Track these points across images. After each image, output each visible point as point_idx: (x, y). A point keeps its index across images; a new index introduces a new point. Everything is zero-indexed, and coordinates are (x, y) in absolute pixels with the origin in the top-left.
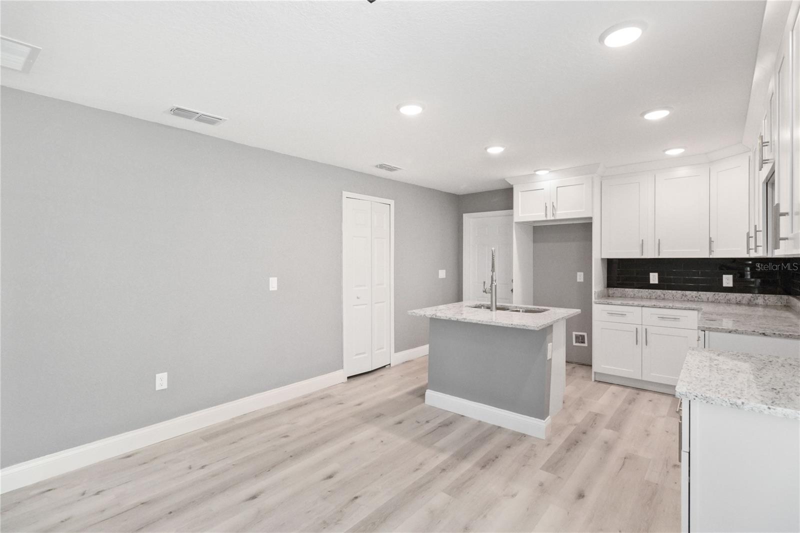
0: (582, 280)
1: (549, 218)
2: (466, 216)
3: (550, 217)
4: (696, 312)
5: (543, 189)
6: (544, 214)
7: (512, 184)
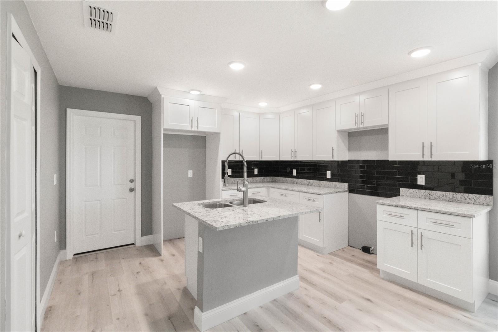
0: (192, 176)
1: (193, 129)
2: (70, 112)
3: (195, 129)
4: (265, 188)
5: (189, 105)
6: (189, 125)
7: (161, 94)
